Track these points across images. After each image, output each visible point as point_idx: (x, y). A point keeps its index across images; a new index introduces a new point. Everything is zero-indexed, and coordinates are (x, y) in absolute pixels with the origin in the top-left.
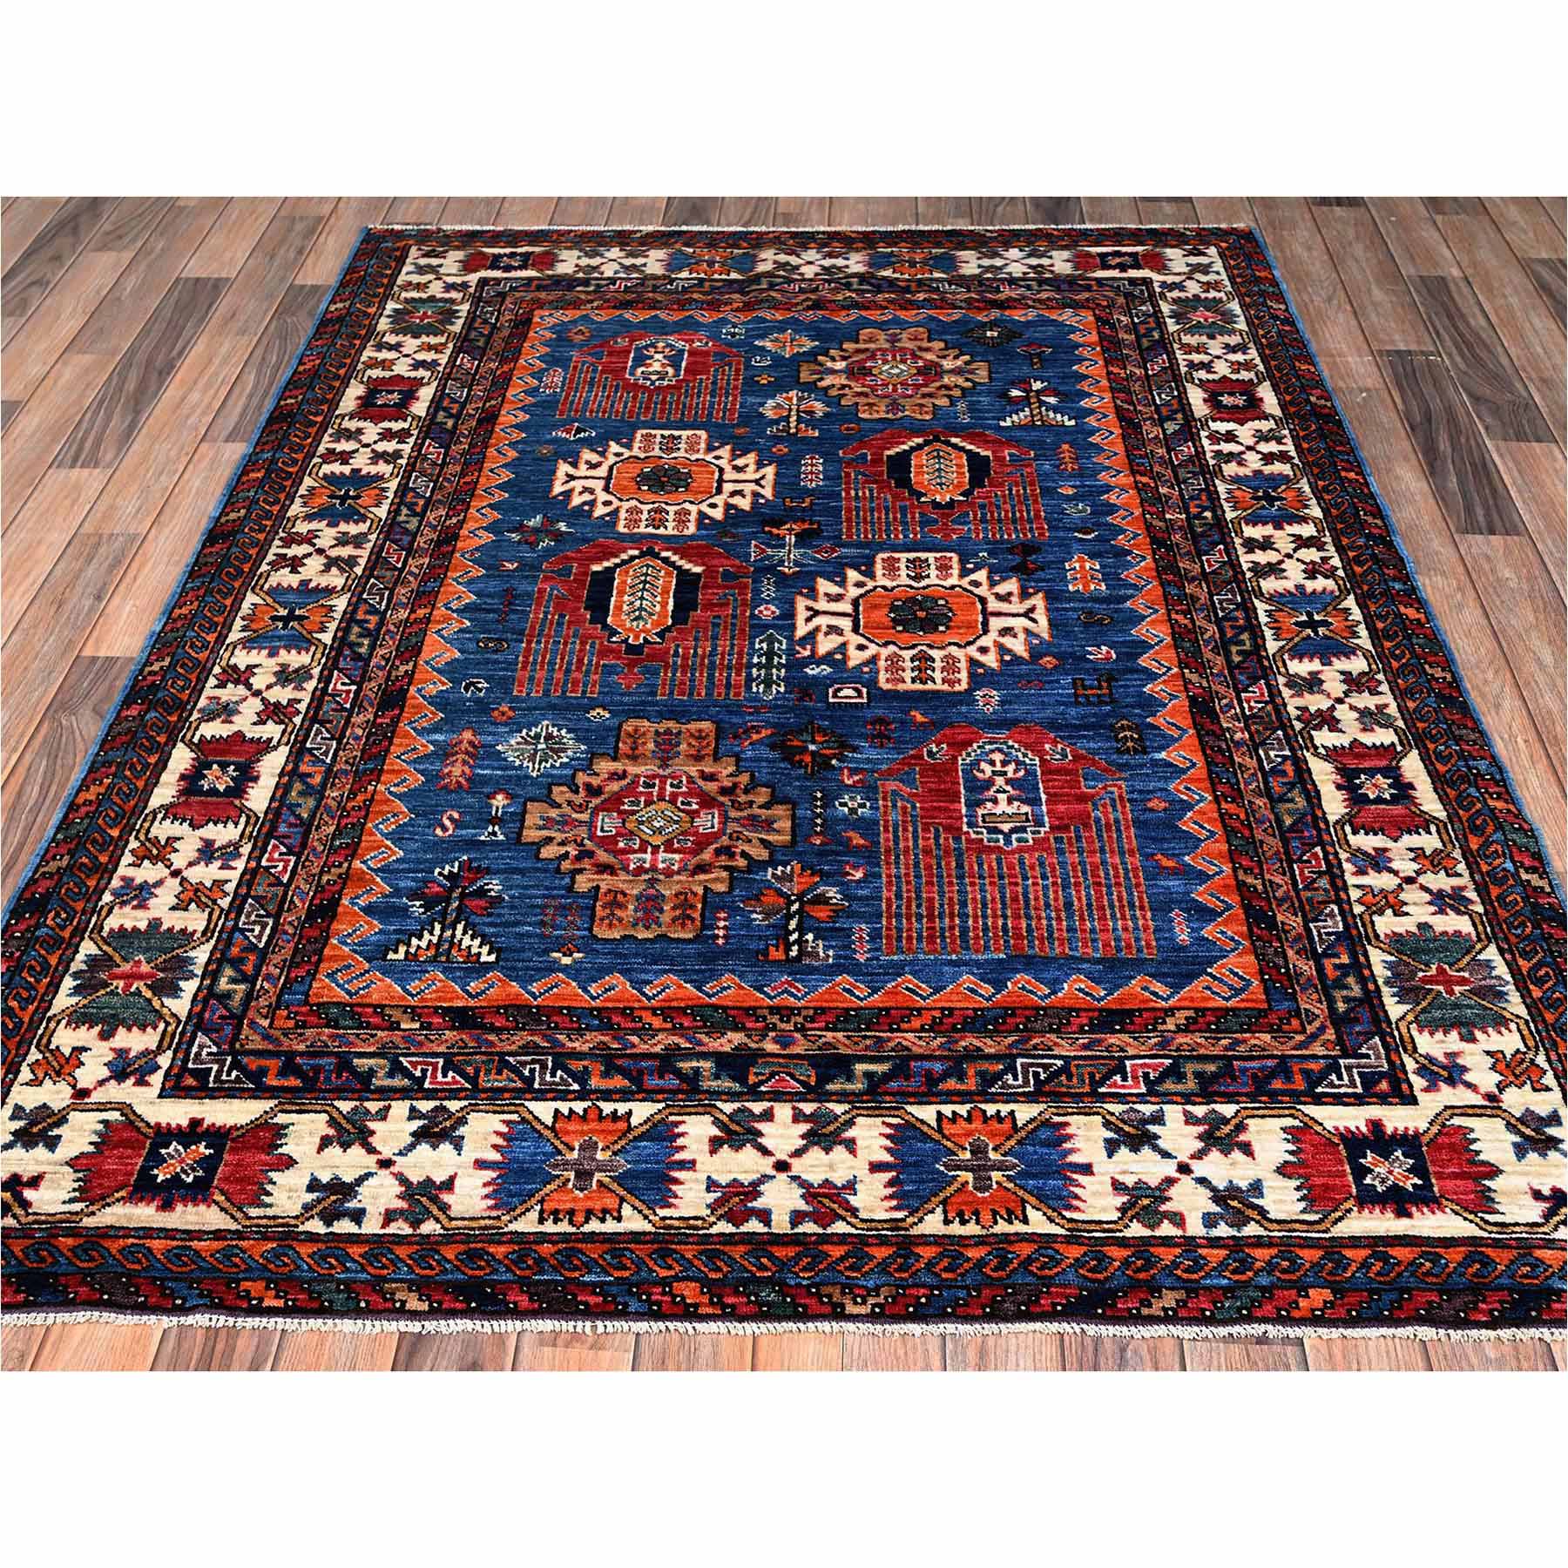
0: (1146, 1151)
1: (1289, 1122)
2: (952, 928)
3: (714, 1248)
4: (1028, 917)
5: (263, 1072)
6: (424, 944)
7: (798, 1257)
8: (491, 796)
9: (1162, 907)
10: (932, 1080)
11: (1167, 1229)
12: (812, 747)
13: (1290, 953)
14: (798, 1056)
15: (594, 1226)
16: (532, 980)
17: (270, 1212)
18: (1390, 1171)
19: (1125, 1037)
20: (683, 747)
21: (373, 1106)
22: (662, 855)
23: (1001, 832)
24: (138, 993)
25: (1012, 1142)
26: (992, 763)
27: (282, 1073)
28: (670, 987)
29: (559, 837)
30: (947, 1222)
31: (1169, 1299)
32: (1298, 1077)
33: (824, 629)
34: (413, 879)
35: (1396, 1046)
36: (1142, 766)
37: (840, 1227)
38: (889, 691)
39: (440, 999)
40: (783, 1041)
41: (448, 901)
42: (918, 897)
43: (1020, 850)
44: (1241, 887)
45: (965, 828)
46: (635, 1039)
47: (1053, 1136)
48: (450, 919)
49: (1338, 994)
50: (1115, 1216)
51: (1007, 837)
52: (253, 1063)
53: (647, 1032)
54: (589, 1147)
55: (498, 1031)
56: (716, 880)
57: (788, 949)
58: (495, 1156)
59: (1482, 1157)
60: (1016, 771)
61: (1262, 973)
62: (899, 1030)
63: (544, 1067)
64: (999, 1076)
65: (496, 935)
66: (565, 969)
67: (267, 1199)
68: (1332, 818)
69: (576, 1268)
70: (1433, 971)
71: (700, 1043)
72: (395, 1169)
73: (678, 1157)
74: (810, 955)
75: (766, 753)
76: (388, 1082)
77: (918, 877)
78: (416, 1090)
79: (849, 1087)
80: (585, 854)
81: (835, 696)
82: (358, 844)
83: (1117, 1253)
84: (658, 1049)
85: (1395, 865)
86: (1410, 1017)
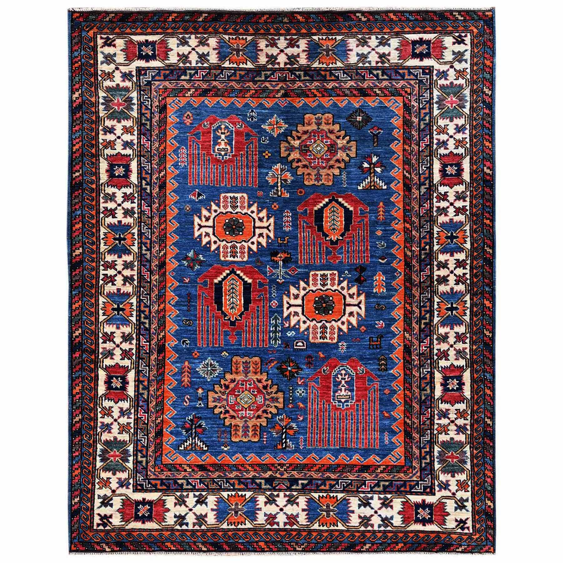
0: (368, 507)
1: (403, 500)
2: (326, 438)
3: (267, 532)
4: (346, 434)
5: (156, 485)
6: (188, 444)
7: (286, 535)
8: (197, 389)
9: (382, 431)
10: (318, 486)
11: (369, 528)
12: (289, 369)
13: (414, 447)
14: (285, 479)
15: (240, 526)
16: (218, 455)
17: (167, 524)
18: (424, 514)
19: (367, 474)
20: (251, 368)
21: (185, 494)
22: (248, 412)
23: (342, 402)
24: (118, 461)
25: (336, 504)
26: (341, 374)
27: (161, 485)
28: (252, 457)
29: (219, 405)
30: (319, 526)
31: (368, 546)
32: (408, 487)
33: (293, 313)
34: (181, 422)
35: (434, 477)
36: (385, 376)
37: (295, 527)
38: (313, 343)
39: (195, 462)
40: (282, 474)
41: (192, 429)
42: (317, 427)
43: (347, 409)
44: (405, 423)
45: (332, 401)
46: (245, 473)
47: (346, 502)
48: (193, 436)
49: (424, 461)
50: (358, 525)
51: (343, 404)
52: (153, 482)
53: (247, 471)
54: (237, 504)
55: (211, 472)
56: (263, 422)
57: (282, 445)
58: (215, 507)
59: (446, 511)
60: (348, 378)
61: (405, 454)
62: (310, 471)
63: (224, 482)
64: (334, 485)
65: (207, 441)
66: (226, 452)
67: (166, 520)
68: (436, 397)
69: (237, 539)
70: (450, 454)
71: (261, 475)
72: (193, 511)
73: (257, 507)
74: (288, 447)
75: (276, 371)
76: (187, 487)
77: (317, 419)
78: (194, 489)
79: (298, 488)
80: (227, 412)
81: (296, 346)
82: (163, 409)
83: (357, 534)
84: (251, 477)
85: (450, 416)
86: (440, 469)
